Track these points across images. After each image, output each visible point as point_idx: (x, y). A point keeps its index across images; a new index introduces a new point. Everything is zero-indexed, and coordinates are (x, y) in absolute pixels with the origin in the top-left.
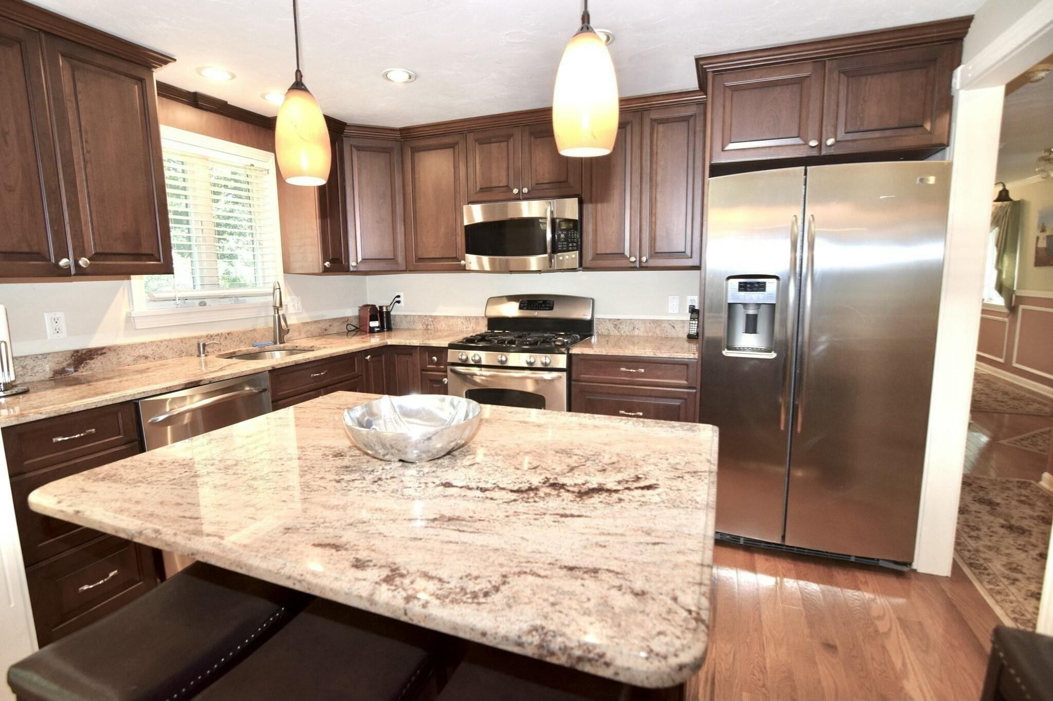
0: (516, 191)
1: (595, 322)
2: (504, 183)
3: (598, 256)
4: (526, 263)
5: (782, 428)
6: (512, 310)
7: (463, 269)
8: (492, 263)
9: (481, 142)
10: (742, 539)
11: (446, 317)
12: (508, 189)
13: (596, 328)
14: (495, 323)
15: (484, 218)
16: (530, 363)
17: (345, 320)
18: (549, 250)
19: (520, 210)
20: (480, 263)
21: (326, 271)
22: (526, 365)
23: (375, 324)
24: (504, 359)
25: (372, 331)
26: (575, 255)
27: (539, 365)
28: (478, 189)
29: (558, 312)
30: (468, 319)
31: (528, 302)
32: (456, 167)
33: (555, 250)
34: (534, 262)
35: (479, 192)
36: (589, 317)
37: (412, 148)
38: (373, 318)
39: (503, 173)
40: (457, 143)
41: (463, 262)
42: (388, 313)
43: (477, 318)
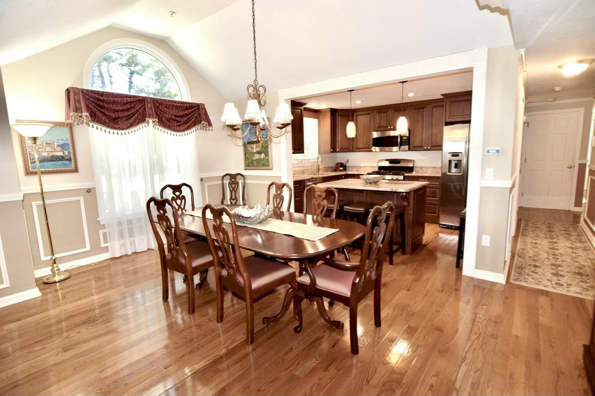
0: (389, 128)
1: (414, 168)
2: (385, 125)
3: (414, 147)
4: (392, 149)
5: (463, 194)
6: (387, 164)
7: (371, 151)
8: (380, 149)
9: (379, 113)
10: (453, 227)
11: (364, 167)
12: (387, 127)
13: (415, 169)
14: (380, 168)
15: (377, 136)
16: (392, 178)
17: (331, 167)
18: (399, 145)
19: (390, 134)
20: (375, 149)
21: (331, 152)
22: (391, 179)
23: (341, 168)
24: (384, 177)
25: (341, 171)
26: (407, 147)
27: (395, 179)
28: (377, 126)
29: (402, 165)
30: (371, 167)
31: (392, 161)
32: (370, 120)
33: (401, 145)
34: (395, 149)
35: (377, 128)
36: (412, 166)
37: (356, 115)
38: (341, 167)
39: (385, 122)
40: (371, 113)
41: (371, 149)
42: (345, 165)
43: (374, 167)
